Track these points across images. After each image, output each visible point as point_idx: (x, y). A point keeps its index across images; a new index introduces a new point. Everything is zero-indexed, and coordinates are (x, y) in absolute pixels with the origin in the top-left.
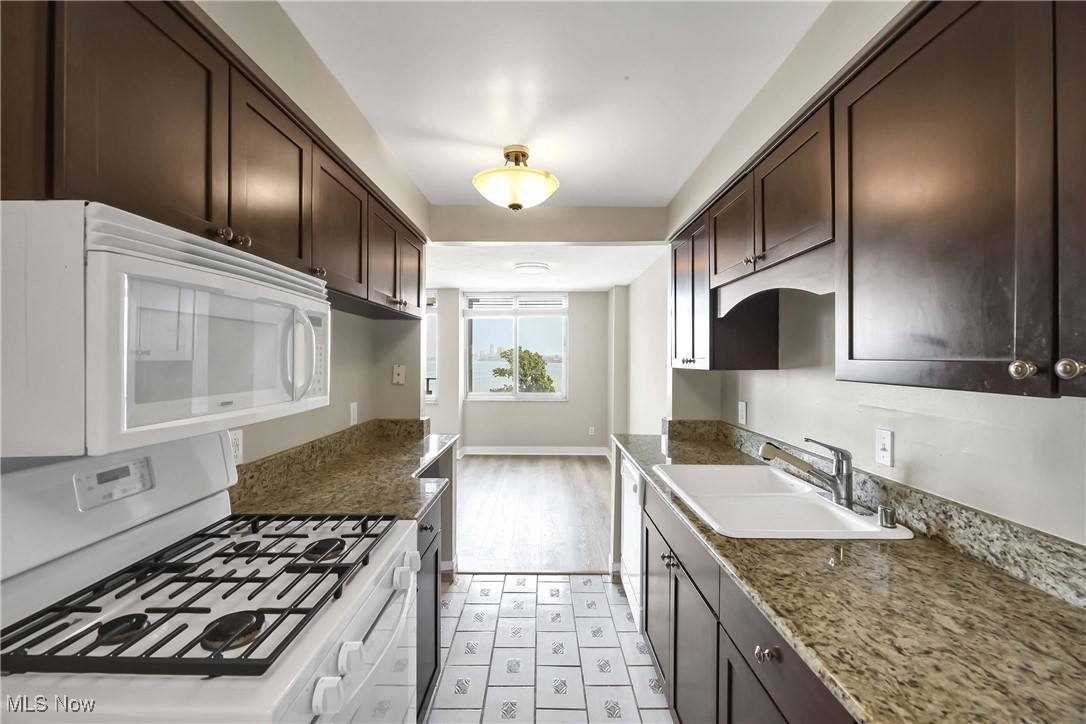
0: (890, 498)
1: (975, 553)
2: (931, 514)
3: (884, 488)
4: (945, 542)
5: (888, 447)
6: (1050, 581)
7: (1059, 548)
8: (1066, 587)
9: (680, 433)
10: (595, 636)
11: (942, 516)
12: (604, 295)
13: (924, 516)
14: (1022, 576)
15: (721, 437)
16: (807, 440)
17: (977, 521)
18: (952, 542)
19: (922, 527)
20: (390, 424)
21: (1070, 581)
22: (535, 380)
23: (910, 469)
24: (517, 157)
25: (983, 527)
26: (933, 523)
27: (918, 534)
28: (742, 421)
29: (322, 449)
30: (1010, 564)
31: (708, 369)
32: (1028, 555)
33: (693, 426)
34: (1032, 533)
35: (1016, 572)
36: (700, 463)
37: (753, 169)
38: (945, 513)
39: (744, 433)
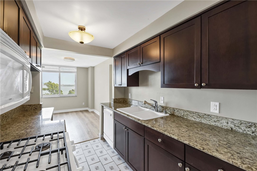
0: (164, 109)
1: (179, 116)
2: (172, 110)
3: (163, 107)
4: (174, 115)
5: (163, 100)
6: (191, 118)
7: (192, 112)
8: (193, 118)
9: (116, 101)
10: (101, 153)
11: (173, 111)
12: (87, 69)
13: (170, 111)
14: (186, 118)
15: (125, 101)
16: (151, 100)
17: (179, 110)
18: (175, 115)
19: (170, 113)
20: (27, 106)
21: (193, 117)
22: (57, 91)
23: (167, 103)
24: (82, 29)
25: (180, 111)
26: (172, 112)
27: (170, 114)
28: (130, 97)
29: (6, 117)
30: (184, 116)
31: (126, 86)
32: (187, 114)
33: (119, 100)
34: (188, 111)
35: (186, 117)
36: (124, 107)
37: (140, 45)
38: (174, 110)
39: (130, 100)
